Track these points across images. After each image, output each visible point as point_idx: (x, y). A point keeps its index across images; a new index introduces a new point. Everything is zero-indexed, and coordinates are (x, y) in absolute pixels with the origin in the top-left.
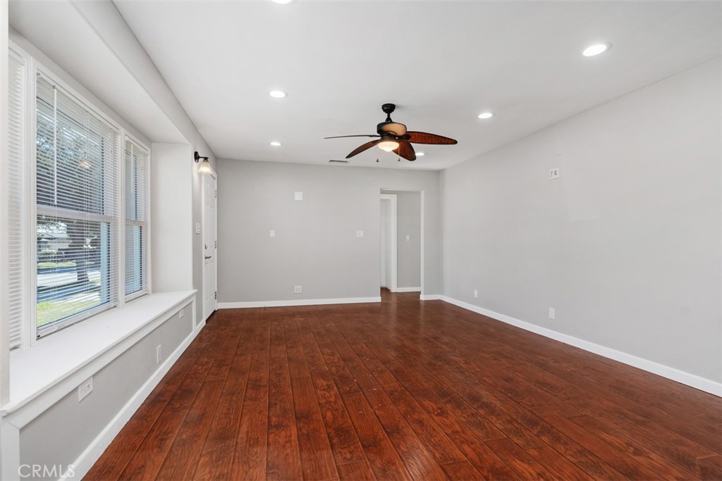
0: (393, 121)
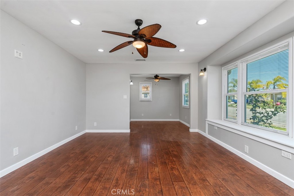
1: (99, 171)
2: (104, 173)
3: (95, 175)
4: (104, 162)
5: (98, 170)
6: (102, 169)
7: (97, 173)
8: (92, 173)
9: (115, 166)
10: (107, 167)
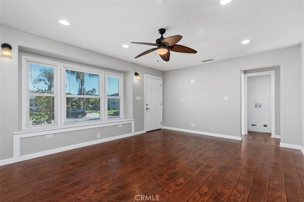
0: (164, 38)
1: (197, 170)
2: (194, 167)
3: (202, 168)
4: (190, 179)
5: (199, 172)
6: (195, 171)
7: (200, 169)
8: (205, 170)
9: (181, 169)
10: (189, 171)
